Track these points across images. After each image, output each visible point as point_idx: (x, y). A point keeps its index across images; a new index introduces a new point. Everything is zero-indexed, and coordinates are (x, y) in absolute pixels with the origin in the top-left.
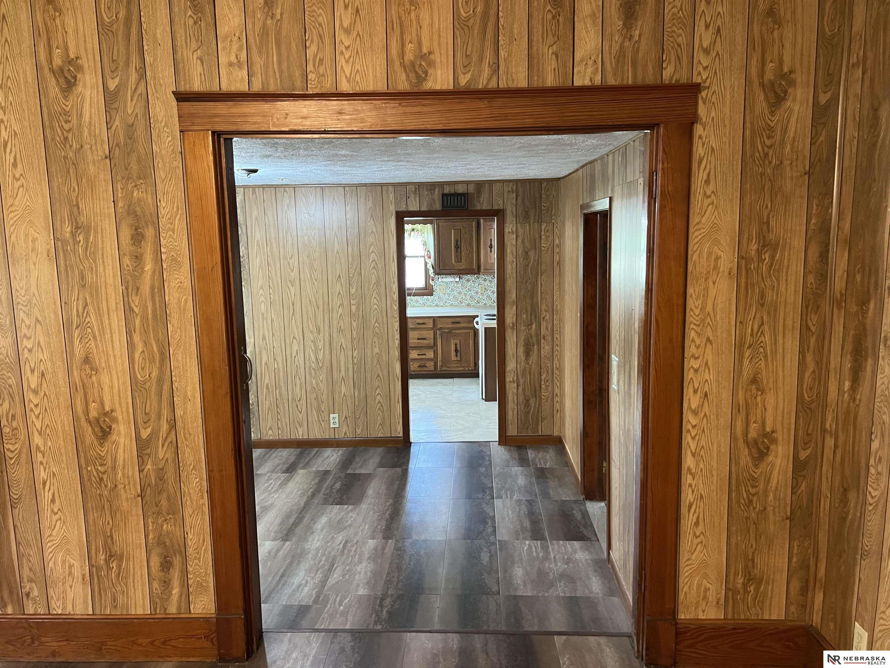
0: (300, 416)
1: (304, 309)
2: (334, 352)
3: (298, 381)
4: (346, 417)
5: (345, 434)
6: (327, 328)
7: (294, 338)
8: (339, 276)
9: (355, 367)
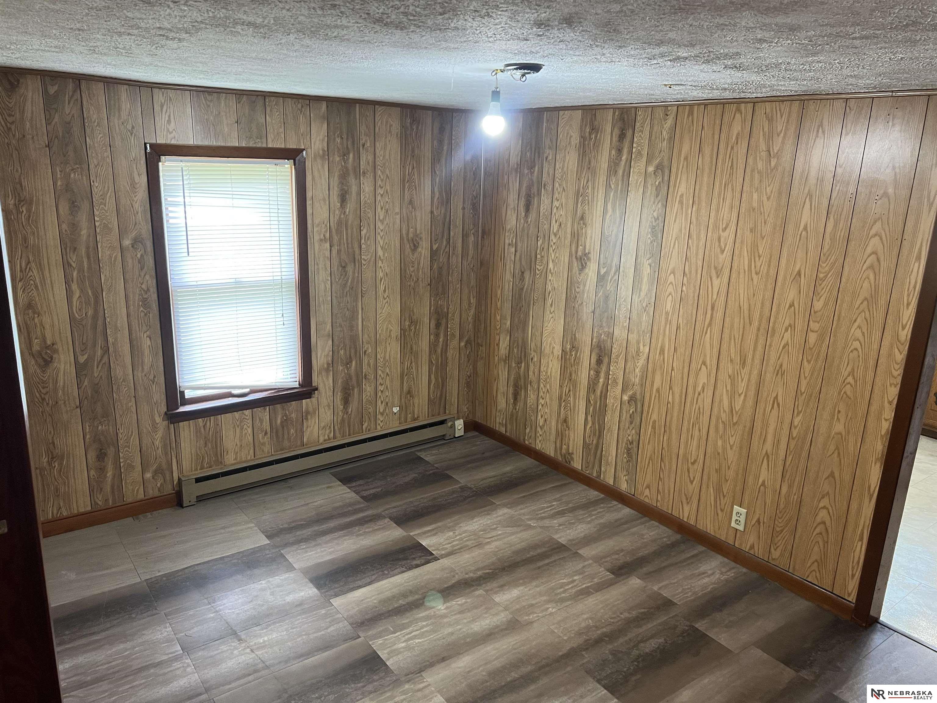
0: (691, 487)
1: (727, 320)
2: (761, 405)
3: (696, 433)
4: (758, 521)
5: (752, 547)
6: (757, 361)
7: (704, 363)
8: (799, 273)
9: (793, 444)
